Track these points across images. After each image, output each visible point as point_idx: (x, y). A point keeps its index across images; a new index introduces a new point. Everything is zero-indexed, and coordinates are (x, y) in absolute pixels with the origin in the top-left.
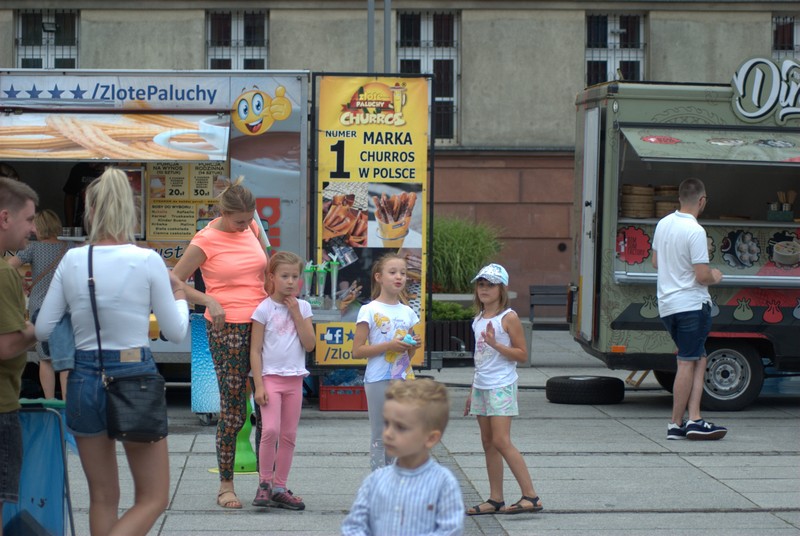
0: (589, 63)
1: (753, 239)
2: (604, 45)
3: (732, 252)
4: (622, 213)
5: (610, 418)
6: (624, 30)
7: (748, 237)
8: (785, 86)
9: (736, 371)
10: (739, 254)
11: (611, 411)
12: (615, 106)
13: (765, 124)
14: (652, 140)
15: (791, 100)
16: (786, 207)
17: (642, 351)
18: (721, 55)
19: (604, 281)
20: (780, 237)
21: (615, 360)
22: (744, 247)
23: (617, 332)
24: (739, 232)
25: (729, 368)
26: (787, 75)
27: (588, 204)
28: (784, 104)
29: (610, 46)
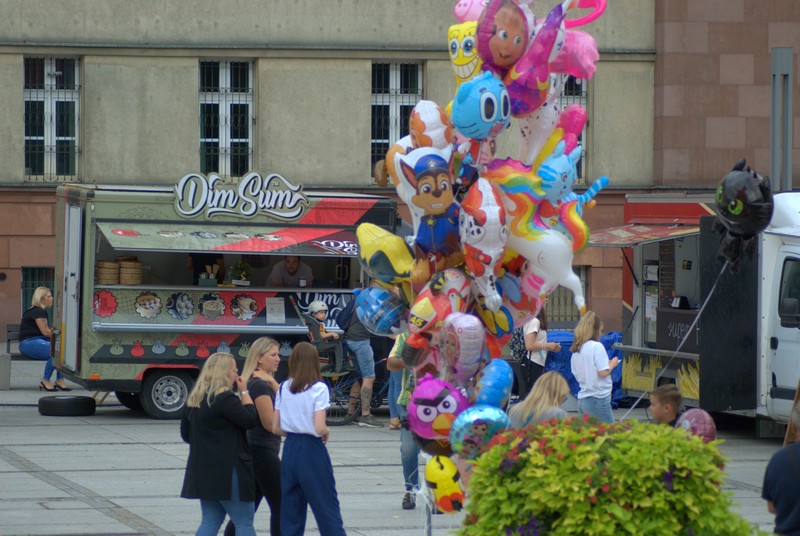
0: (27, 103)
1: (189, 299)
2: (42, 87)
3: (174, 308)
4: (97, 282)
5: (90, 424)
6: (61, 73)
7: (185, 298)
8: (211, 193)
9: (177, 392)
10: (179, 310)
11: (88, 420)
12: (93, 207)
13: (198, 219)
14: (120, 233)
15: (215, 203)
16: (212, 276)
17: (111, 378)
18: (151, 98)
19: (84, 329)
20: (208, 297)
21: (93, 384)
22: (183, 304)
23: (93, 364)
24: (179, 294)
25: (172, 389)
26: (213, 184)
27: (73, 275)
28: (211, 205)
29: (47, 88)
